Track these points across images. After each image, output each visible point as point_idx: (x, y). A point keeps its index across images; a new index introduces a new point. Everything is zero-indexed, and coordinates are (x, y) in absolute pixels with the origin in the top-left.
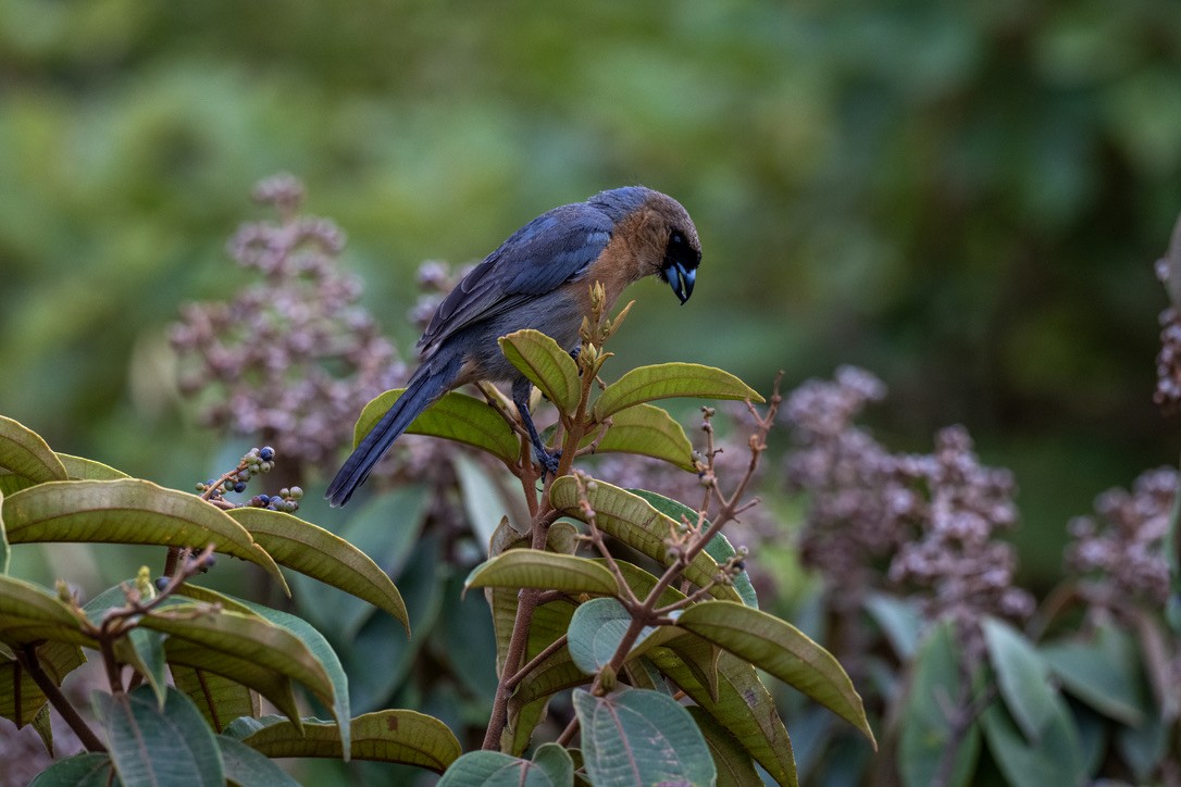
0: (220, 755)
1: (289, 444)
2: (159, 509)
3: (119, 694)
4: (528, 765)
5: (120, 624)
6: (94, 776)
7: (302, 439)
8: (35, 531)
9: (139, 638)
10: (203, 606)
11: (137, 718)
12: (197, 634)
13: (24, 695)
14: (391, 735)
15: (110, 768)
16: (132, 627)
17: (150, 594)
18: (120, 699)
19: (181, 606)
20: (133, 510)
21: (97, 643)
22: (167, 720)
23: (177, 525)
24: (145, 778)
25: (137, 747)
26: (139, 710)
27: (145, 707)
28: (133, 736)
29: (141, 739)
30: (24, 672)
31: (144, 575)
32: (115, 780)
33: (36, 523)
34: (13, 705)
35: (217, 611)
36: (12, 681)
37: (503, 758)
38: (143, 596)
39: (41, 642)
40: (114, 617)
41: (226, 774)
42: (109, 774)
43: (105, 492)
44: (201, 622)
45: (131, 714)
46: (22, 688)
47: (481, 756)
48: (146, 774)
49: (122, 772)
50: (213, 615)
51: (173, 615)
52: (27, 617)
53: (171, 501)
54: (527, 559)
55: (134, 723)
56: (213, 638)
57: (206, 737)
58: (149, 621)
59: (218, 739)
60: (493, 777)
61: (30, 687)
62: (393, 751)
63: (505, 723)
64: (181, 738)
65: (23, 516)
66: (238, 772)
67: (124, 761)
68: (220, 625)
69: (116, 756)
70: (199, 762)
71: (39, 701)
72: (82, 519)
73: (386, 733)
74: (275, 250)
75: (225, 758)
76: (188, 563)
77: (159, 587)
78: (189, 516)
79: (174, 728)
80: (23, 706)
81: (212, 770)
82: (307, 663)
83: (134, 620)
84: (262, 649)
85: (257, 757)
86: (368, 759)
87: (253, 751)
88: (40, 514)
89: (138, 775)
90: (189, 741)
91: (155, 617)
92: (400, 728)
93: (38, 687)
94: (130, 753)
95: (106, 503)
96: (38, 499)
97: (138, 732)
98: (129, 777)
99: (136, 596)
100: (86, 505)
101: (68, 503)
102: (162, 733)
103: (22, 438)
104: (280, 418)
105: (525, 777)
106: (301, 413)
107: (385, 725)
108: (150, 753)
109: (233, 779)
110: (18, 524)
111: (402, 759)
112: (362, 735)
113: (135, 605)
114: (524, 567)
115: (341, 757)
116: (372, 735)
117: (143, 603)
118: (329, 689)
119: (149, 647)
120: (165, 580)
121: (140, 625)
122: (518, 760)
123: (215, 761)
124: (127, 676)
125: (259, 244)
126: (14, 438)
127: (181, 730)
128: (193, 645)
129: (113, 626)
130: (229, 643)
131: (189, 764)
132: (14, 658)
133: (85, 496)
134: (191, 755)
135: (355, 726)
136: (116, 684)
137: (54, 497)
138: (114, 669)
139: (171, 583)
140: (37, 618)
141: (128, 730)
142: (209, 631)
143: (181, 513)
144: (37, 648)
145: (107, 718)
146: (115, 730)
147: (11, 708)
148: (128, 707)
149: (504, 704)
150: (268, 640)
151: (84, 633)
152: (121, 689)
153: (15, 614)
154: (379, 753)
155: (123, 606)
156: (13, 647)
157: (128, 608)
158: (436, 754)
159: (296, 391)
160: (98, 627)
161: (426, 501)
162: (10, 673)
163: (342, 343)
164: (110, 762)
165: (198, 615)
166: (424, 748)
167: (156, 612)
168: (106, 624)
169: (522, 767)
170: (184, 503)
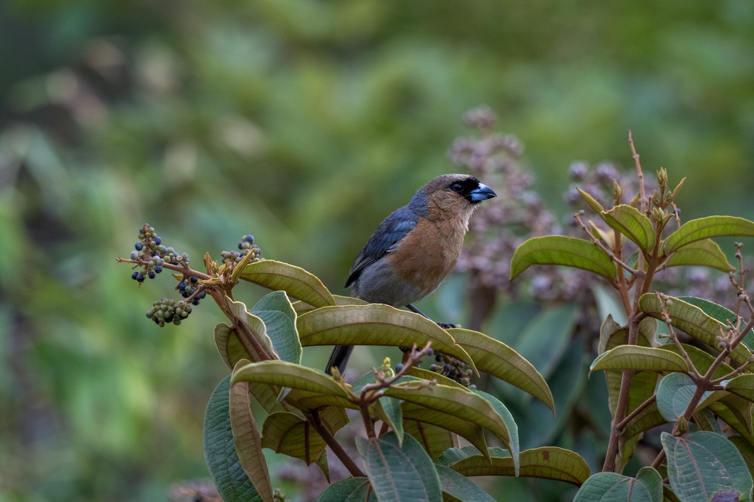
0: (438, 477)
1: (487, 279)
2: (395, 323)
3: (373, 438)
4: (634, 481)
5: (373, 394)
6: (358, 492)
7: (497, 276)
8: (317, 338)
9: (386, 403)
10: (425, 382)
11: (385, 454)
12: (422, 400)
13: (311, 444)
14: (545, 462)
15: (368, 487)
16: (380, 396)
17: (392, 374)
18: (373, 442)
19: (411, 382)
20: (379, 323)
21: (358, 407)
22: (404, 454)
23: (407, 332)
24: (390, 492)
25: (385, 472)
26: (386, 449)
27: (390, 447)
28: (382, 465)
29: (387, 467)
30: (311, 428)
31: (387, 363)
32: (371, 494)
33: (318, 332)
34: (304, 450)
35: (434, 384)
36: (303, 435)
37: (617, 476)
38: (387, 376)
39: (323, 407)
40: (368, 390)
41: (442, 488)
42: (367, 490)
43: (361, 312)
44: (424, 392)
45: (380, 451)
46: (310, 439)
47: (603, 475)
48: (392, 489)
49: (375, 488)
50: (431, 387)
51: (406, 387)
52: (313, 391)
53: (403, 317)
54: (629, 351)
55: (383, 457)
56: (432, 402)
57: (430, 465)
58: (391, 392)
59: (437, 467)
60: (611, 489)
61: (316, 438)
62: (546, 472)
63: (617, 451)
64: (413, 466)
65: (309, 328)
66: (450, 488)
67: (376, 482)
68: (436, 394)
69: (372, 479)
70: (424, 481)
71: (320, 447)
72: (346, 330)
73: (541, 461)
74: (478, 156)
75: (441, 479)
76: (415, 355)
77: (397, 371)
78: (414, 326)
79: (408, 460)
80: (311, 451)
81: (433, 486)
82: (492, 416)
83: (381, 392)
84: (463, 408)
85: (461, 478)
86: (531, 476)
87: (459, 474)
88: (320, 326)
89: (386, 490)
90: (417, 468)
91: (395, 389)
92: (551, 457)
93: (321, 438)
94: (381, 476)
95: (362, 319)
96: (318, 317)
97: (385, 462)
98: (379, 491)
99: (382, 376)
100: (349, 321)
101: (337, 320)
102: (401, 463)
103: (306, 279)
104: (482, 262)
105: (631, 488)
106: (495, 258)
107: (541, 457)
108: (393, 475)
109: (446, 491)
110: (306, 333)
111: (553, 477)
112: (527, 462)
113: (382, 381)
114: (627, 356)
115: (514, 475)
116: (533, 462)
117: (387, 380)
118: (506, 433)
119: (392, 407)
120: (401, 365)
121: (385, 395)
122: (627, 478)
123: (435, 479)
124: (378, 427)
125: (468, 151)
126: (301, 279)
127: (412, 460)
128: (419, 407)
129: (368, 395)
130: (442, 405)
131: (419, 482)
132: (305, 419)
133: (348, 315)
134: (419, 476)
135: (522, 456)
136: (371, 432)
137: (329, 316)
138: (369, 423)
139: (405, 367)
140: (319, 392)
141: (379, 461)
142: (429, 397)
143: (409, 325)
144: (320, 412)
145: (366, 454)
146: (371, 462)
147: (303, 452)
148: (378, 446)
149: (616, 440)
150: (467, 402)
151: (349, 400)
152: (374, 436)
153: (306, 389)
154: (537, 473)
155: (375, 382)
156: (304, 412)
157: (378, 383)
158: (574, 473)
159: (493, 245)
160: (359, 397)
161: (575, 315)
162: (302, 429)
163: (522, 215)
164: (369, 482)
165: (422, 387)
166: (567, 470)
167: (396, 386)
168: (364, 394)
169: (630, 482)
170: (411, 318)
